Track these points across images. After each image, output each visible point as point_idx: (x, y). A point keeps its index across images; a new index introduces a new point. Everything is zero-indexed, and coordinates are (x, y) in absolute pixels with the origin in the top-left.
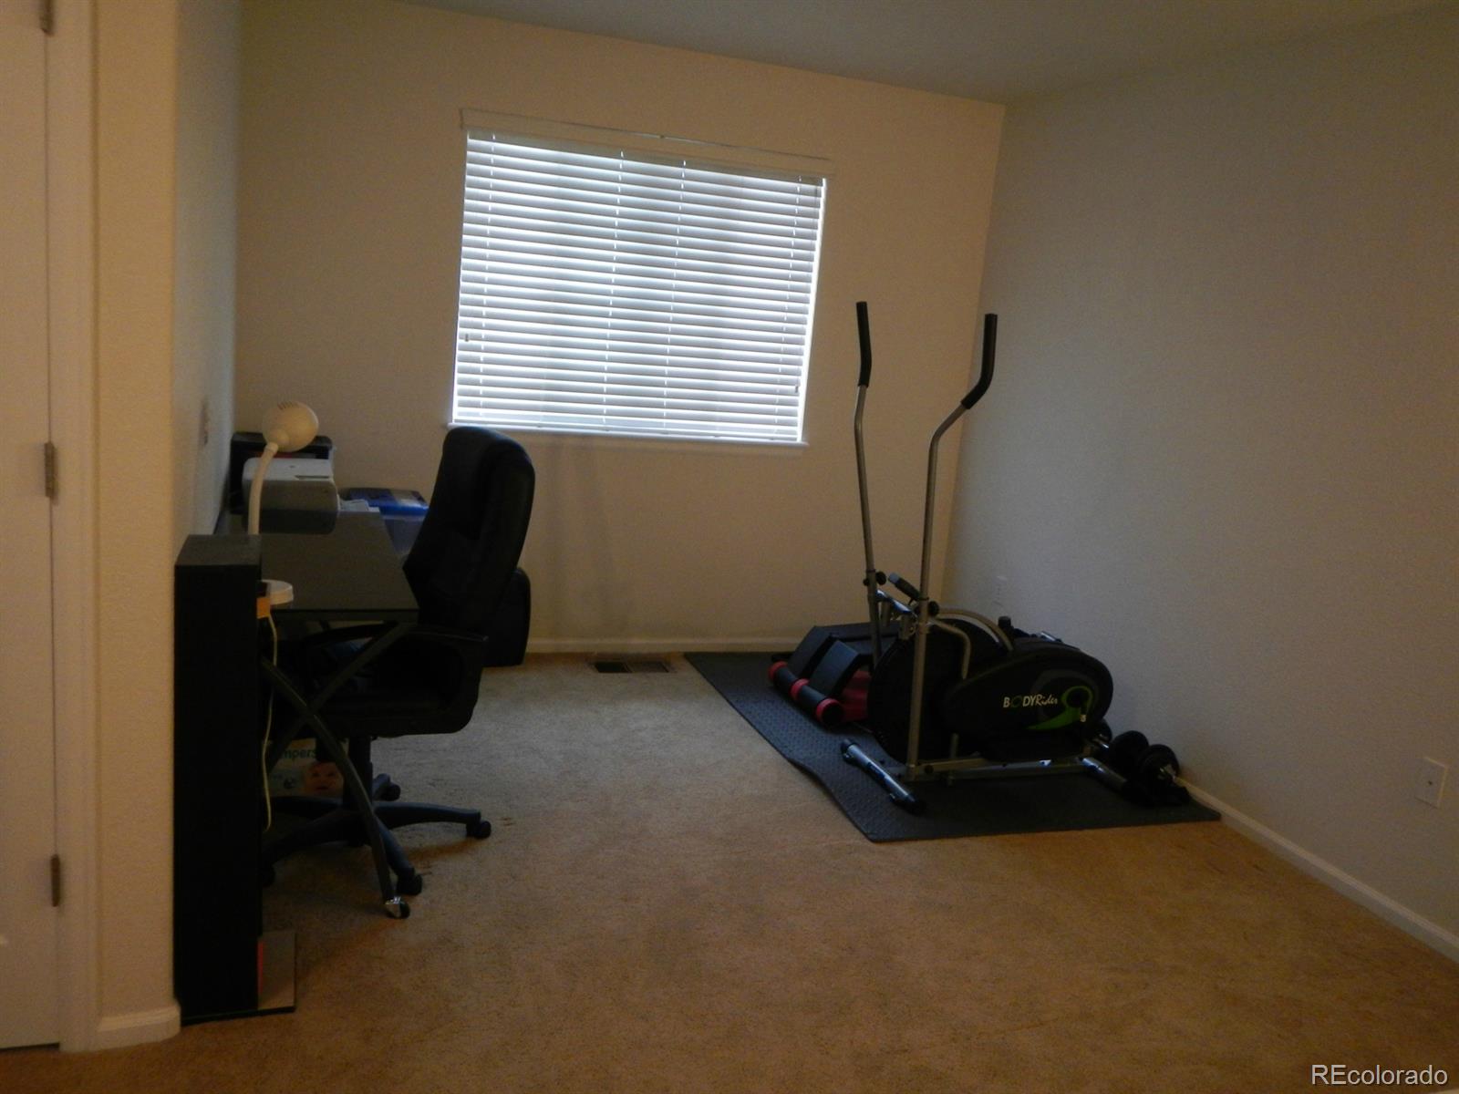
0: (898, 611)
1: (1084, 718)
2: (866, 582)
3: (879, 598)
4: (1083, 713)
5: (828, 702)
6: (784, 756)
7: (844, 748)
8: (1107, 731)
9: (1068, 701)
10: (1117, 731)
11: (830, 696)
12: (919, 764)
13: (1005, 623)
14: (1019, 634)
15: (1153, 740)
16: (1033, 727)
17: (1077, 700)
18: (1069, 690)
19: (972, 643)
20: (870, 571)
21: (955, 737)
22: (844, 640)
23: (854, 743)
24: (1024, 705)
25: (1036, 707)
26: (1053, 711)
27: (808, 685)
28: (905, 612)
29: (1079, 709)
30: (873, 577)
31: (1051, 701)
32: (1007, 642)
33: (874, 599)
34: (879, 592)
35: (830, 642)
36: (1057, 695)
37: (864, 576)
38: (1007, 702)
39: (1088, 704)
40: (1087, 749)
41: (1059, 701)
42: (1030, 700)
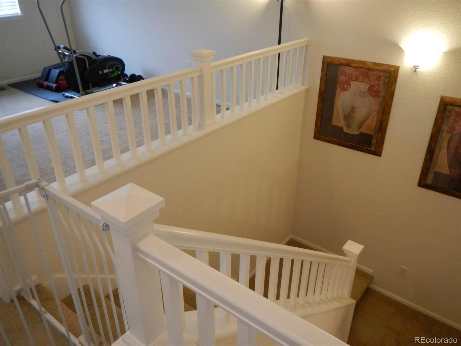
0: (66, 55)
1: (120, 73)
2: (55, 50)
3: (60, 53)
4: (119, 71)
5: (55, 85)
6: (49, 100)
7: (64, 95)
8: (126, 75)
9: (115, 69)
10: (129, 75)
11: (55, 83)
12: (83, 92)
13: (94, 53)
14: (99, 56)
15: (137, 75)
16: (108, 78)
17: (117, 69)
18: (114, 67)
19: (87, 59)
20: (55, 46)
21: (90, 84)
22: (54, 68)
23: (66, 93)
24: (105, 72)
25: (108, 73)
26: (112, 73)
27: (48, 82)
28: (68, 55)
29: (118, 71)
30: (57, 48)
31: (111, 70)
32: (96, 58)
33: (59, 54)
34: (60, 51)
35: (50, 70)
36: (112, 68)
37: (54, 48)
38: (100, 73)
39: (120, 69)
40: (122, 80)
41: (113, 70)
42: (106, 71)
